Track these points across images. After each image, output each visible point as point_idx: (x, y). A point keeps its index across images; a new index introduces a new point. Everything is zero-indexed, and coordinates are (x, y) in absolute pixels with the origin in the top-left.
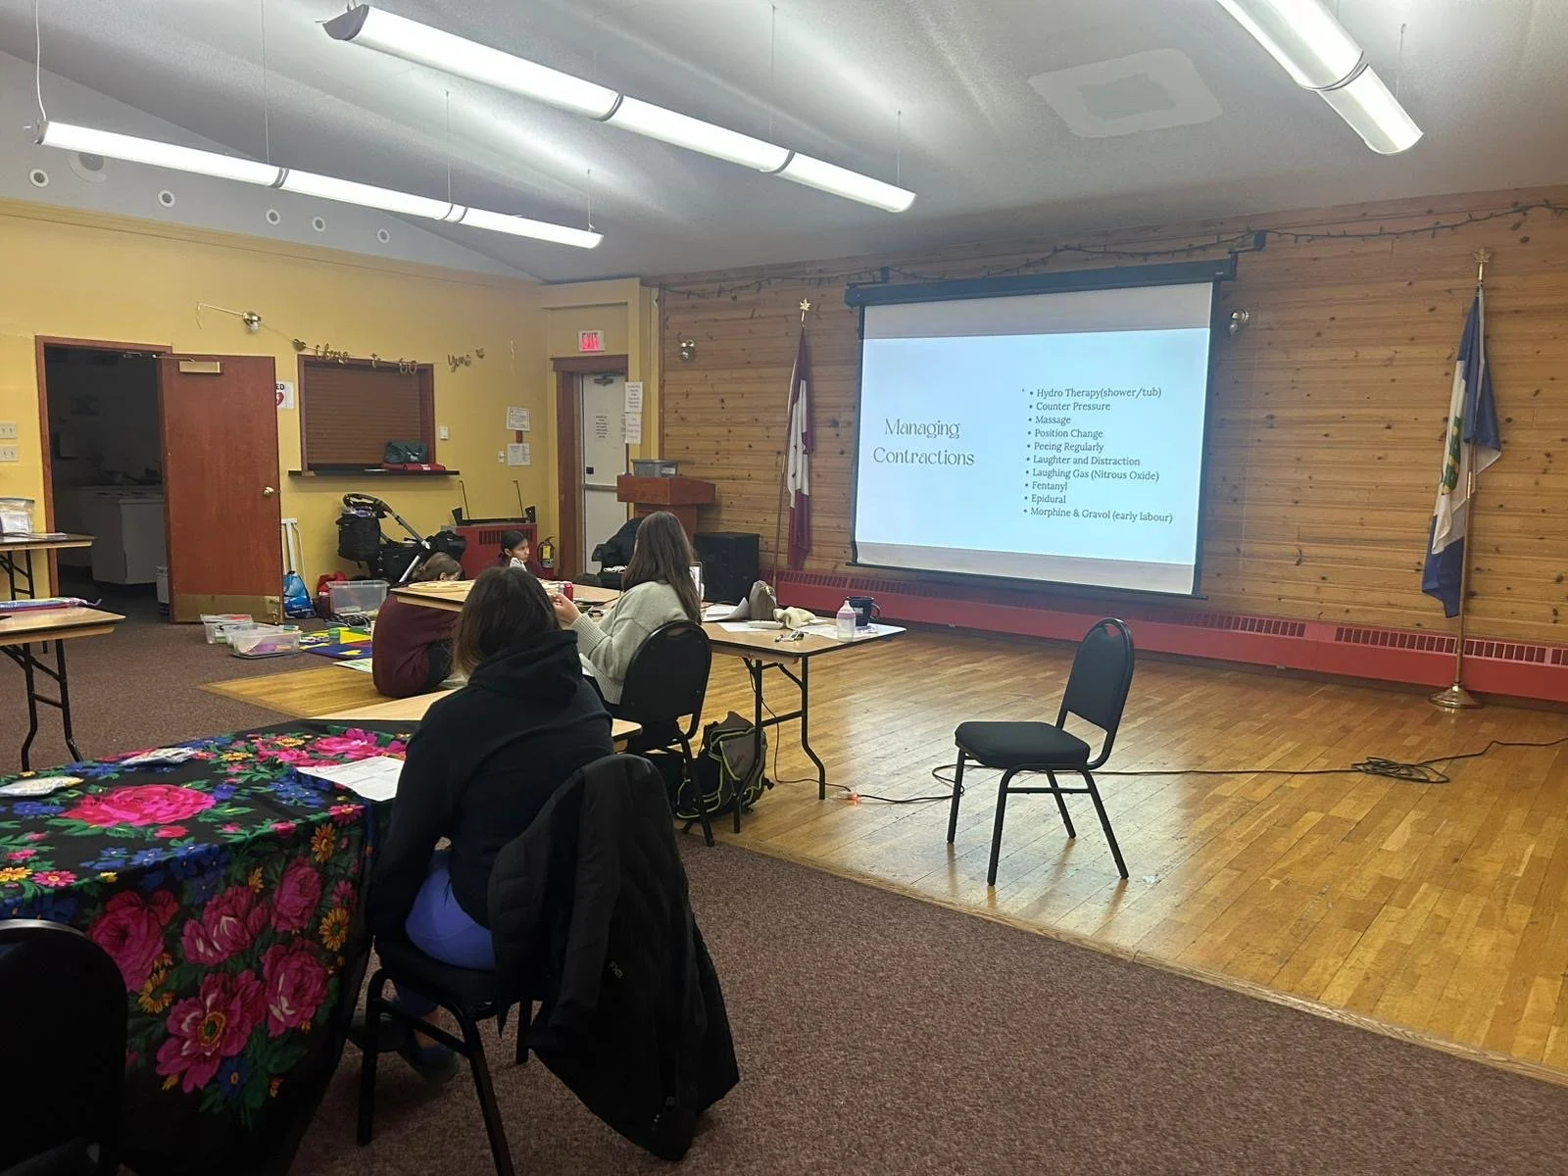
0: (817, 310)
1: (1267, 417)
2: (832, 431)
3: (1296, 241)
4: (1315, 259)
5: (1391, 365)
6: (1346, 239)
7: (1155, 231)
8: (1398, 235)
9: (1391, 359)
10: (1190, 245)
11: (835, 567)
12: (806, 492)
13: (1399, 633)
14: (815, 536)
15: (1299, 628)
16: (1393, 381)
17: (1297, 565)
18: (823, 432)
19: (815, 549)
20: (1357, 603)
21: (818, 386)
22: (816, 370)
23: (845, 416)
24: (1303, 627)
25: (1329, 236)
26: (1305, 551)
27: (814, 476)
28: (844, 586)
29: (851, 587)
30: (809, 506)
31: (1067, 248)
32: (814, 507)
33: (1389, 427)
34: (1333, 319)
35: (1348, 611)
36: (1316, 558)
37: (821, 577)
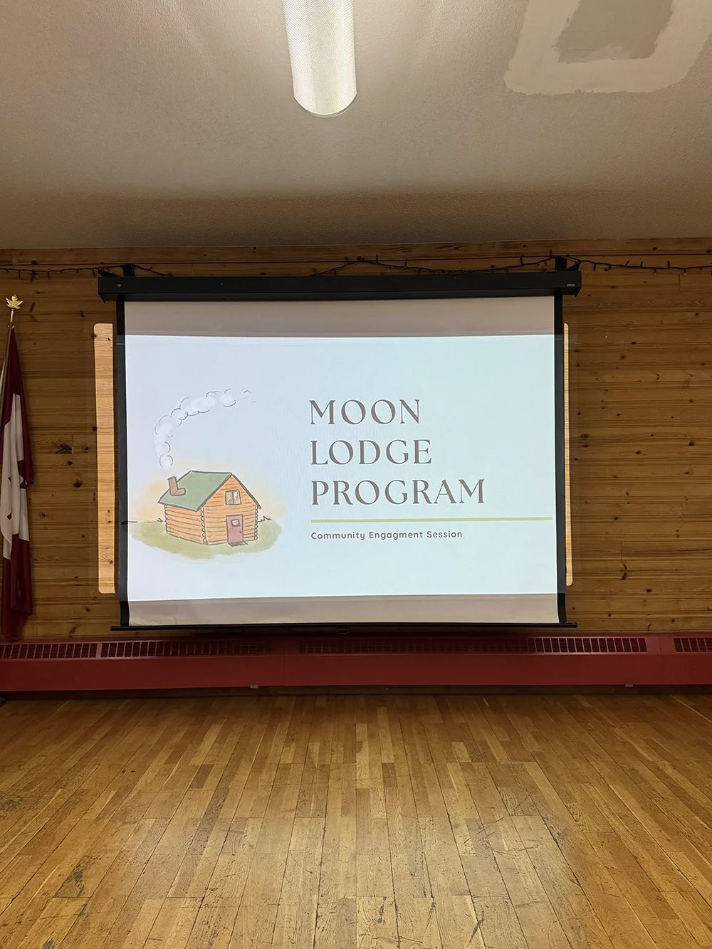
0: (31, 310)
1: (581, 436)
2: (60, 459)
3: (594, 269)
4: (614, 287)
5: (687, 387)
6: (641, 270)
7: (457, 249)
8: (685, 270)
9: (687, 382)
10: (492, 266)
11: (73, 630)
12: (25, 537)
13: (688, 637)
14: (39, 593)
15: (637, 643)
16: (691, 401)
17: (623, 579)
18: (44, 459)
19: (39, 610)
20: (680, 612)
21: (35, 403)
22: (31, 384)
23: (77, 441)
24: (642, 641)
25: (626, 266)
26: (629, 566)
27: (35, 516)
28: (93, 654)
29: (104, 654)
30: (29, 555)
31: (361, 260)
32: (35, 556)
33: (691, 444)
34: (634, 343)
35: (673, 620)
36: (640, 571)
37: (40, 646)
